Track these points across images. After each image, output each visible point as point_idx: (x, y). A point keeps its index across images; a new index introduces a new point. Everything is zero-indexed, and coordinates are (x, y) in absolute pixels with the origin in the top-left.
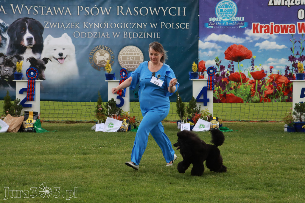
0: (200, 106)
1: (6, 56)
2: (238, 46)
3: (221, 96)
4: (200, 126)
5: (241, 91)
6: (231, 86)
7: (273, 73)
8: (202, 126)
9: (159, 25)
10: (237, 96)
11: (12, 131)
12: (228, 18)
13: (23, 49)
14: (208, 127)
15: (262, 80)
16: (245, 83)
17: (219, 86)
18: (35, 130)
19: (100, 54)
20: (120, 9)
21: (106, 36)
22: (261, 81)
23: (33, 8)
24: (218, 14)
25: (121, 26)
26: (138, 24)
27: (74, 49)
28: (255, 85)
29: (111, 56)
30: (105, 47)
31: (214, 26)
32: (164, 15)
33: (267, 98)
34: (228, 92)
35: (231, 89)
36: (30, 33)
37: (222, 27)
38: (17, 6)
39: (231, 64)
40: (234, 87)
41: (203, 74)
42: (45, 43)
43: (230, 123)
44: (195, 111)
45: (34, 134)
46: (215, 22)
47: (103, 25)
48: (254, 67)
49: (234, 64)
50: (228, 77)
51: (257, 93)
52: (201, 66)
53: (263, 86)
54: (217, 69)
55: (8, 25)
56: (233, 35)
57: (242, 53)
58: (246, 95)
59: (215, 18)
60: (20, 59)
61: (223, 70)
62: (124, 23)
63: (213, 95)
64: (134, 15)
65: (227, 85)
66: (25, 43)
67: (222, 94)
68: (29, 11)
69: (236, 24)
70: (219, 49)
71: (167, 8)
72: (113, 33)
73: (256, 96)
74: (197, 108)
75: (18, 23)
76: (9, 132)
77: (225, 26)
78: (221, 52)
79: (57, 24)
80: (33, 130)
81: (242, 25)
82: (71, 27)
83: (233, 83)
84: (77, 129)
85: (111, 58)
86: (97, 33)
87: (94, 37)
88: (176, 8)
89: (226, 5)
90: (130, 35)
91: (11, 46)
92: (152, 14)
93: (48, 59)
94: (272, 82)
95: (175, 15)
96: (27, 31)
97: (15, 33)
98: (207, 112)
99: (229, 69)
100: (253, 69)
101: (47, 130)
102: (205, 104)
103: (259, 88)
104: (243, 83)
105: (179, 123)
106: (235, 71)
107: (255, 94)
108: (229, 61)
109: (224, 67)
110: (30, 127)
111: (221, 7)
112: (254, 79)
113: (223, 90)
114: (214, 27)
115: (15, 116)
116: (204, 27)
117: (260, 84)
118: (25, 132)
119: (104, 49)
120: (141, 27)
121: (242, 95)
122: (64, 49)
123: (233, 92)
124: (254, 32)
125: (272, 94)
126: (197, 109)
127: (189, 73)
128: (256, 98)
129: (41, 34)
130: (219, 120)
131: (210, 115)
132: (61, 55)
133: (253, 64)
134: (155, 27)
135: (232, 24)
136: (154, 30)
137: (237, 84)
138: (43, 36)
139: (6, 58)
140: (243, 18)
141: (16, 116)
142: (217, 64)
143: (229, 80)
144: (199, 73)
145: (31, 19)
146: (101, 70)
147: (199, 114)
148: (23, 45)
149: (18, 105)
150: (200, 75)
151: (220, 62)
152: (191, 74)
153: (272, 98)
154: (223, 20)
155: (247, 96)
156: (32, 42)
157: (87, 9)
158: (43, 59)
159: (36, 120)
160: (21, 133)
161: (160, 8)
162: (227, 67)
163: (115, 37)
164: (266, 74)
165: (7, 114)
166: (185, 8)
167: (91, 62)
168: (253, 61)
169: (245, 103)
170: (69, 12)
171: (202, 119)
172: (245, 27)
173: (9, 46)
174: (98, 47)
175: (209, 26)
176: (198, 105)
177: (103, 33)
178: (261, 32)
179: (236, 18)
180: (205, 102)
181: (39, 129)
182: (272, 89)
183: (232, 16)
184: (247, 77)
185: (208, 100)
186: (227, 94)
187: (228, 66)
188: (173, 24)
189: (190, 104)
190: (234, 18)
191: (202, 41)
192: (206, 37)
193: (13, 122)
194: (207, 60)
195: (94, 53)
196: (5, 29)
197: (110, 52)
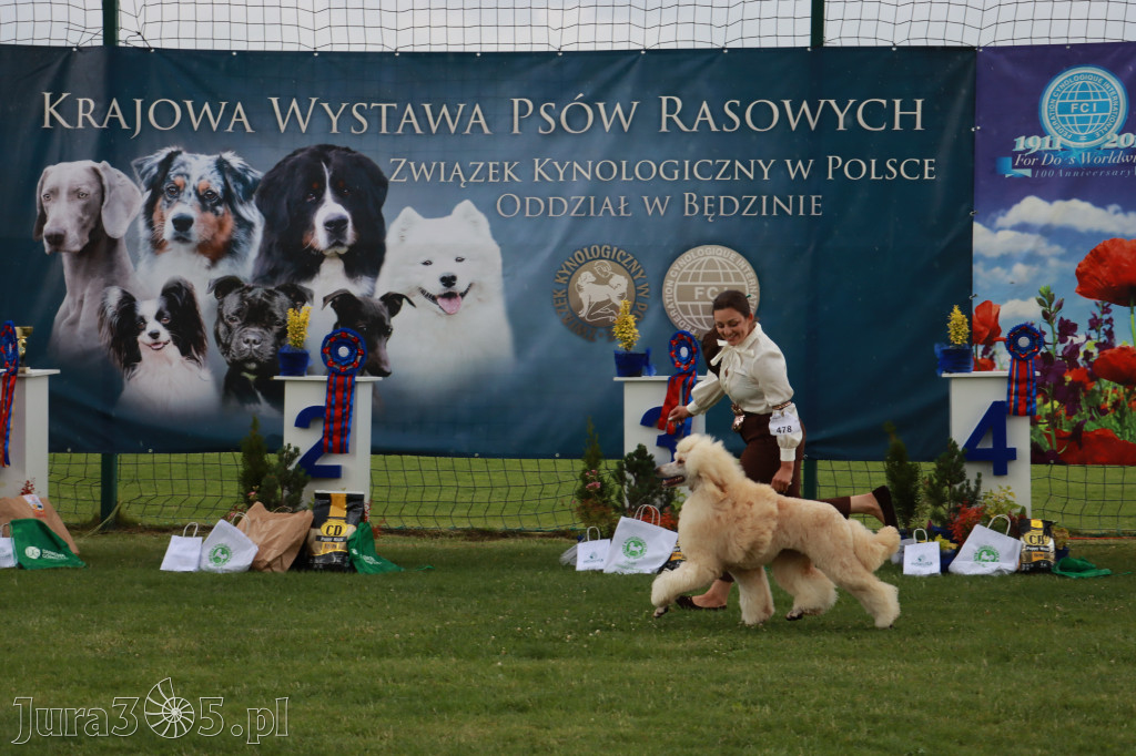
0: (979, 475)
1: (250, 289)
2: (1128, 245)
3: (1061, 438)
4: (980, 554)
6: (1102, 399)
8: (988, 552)
9: (820, 168)
10: (1127, 438)
11: (269, 565)
12: (1092, 137)
13: (310, 263)
14: (1010, 556)
17: (1055, 397)
18: (351, 562)
19: (594, 279)
20: (672, 107)
21: (618, 212)
24: (1051, 121)
25: (676, 172)
26: (737, 163)
27: (499, 261)
29: (635, 283)
30: (615, 249)
31: (1034, 168)
32: (841, 127)
34: (1090, 422)
35: (1103, 412)
36: (338, 202)
37: (1068, 174)
38: (294, 104)
39: (1103, 313)
40: (1116, 404)
41: (991, 353)
42: (391, 239)
43: (1098, 545)
44: (958, 497)
45: (348, 578)
46: (1038, 154)
47: (606, 170)
49: (1112, 315)
50: (1091, 364)
52: (983, 322)
54: (1044, 333)
55: (260, 175)
56: (1111, 203)
59: (1038, 138)
60: (300, 298)
61: (1070, 338)
62: (687, 162)
63: (1032, 433)
64: (725, 129)
65: (1087, 396)
66: (320, 238)
67: (1065, 430)
68: (334, 119)
69: (1120, 158)
71: (851, 101)
72: (646, 198)
74: (968, 484)
75: (293, 167)
76: (260, 570)
77: (1077, 168)
78: (1060, 269)
79: (438, 167)
80: (346, 564)
82: (487, 178)
83: (1110, 389)
84: (509, 561)
85: (637, 292)
86: (583, 198)
87: (572, 214)
88: (884, 102)
89: (1084, 87)
90: (706, 205)
91: (266, 251)
92: (794, 125)
93: (400, 297)
95: (883, 128)
96: (328, 195)
97: (285, 202)
98: (1007, 501)
99: (1094, 335)
101: (395, 562)
102: (1001, 471)
106: (1119, 343)
108: (1092, 302)
109: (1074, 327)
110: (335, 553)
111: (1064, 97)
113: (1070, 414)
114: (1033, 173)
115: (278, 511)
116: (994, 171)
118: (316, 570)
119: (610, 259)
120: (751, 176)
122: (459, 260)
123: (1110, 421)
126: (969, 489)
127: (937, 349)
129: (379, 203)
130: (1053, 532)
131: (1018, 511)
132: (448, 281)
134: (805, 176)
135: (1107, 160)
136: (799, 186)
137: (1127, 390)
138: (385, 211)
139: (250, 295)
141: (284, 511)
142: (1046, 315)
143: (1094, 377)
144: (974, 348)
146: (596, 337)
147: (975, 507)
148: (312, 248)
149: (291, 468)
150: (979, 358)
151: (1060, 306)
152: (944, 352)
154: (1072, 144)
156: (344, 237)
157: (546, 109)
158: (383, 298)
159: (356, 525)
160: (302, 574)
161: (823, 102)
162: (1087, 325)
163: (650, 212)
165: (250, 503)
166: (919, 102)
167: (559, 308)
170: (482, 120)
171: (986, 525)
173: (261, 252)
174: (586, 250)
175: (1014, 167)
176: (971, 471)
177: (607, 200)
179: (1124, 135)
180: (1000, 459)
181: (369, 560)
183: (1105, 129)
185: (1012, 454)
186: (1087, 432)
187: (1090, 321)
188: (873, 161)
189: (939, 469)
190: (1116, 137)
191: (985, 225)
192: (1002, 211)
193: (271, 533)
194: (1005, 300)
195: (573, 273)
196: (249, 190)
197: (633, 270)
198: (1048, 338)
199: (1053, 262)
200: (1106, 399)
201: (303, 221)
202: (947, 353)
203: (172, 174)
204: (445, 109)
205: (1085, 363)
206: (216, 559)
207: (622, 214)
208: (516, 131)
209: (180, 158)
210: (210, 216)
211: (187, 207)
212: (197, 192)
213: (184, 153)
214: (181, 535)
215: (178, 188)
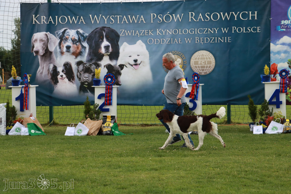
0: (273, 108)
1: (85, 64)
4: (273, 128)
8: (275, 128)
9: (230, 30)
11: (92, 134)
13: (100, 57)
14: (281, 129)
21: (178, 42)
23: (109, 17)
24: (290, 16)
25: (193, 32)
26: (209, 29)
27: (148, 55)
29: (183, 60)
30: (178, 52)
31: (287, 28)
32: (236, 19)
36: (107, 41)
38: (96, 16)
41: (275, 77)
42: (121, 51)
44: (267, 114)
45: (111, 137)
46: (288, 25)
47: (175, 32)
52: (273, 69)
54: (289, 71)
55: (87, 35)
59: (287, 21)
60: (98, 66)
62: (196, 29)
63: (286, 97)
64: (206, 20)
66: (103, 51)
68: (106, 20)
71: (238, 12)
72: (186, 39)
74: (270, 110)
75: (96, 32)
76: (89, 135)
79: (132, 32)
80: (111, 133)
82: (145, 34)
84: (152, 132)
85: (184, 63)
86: (169, 39)
87: (167, 43)
88: (247, 12)
90: (201, 40)
91: (89, 54)
92: (223, 19)
93: (123, 65)
95: (247, 19)
97: (94, 41)
98: (280, 115)
101: (123, 133)
102: (278, 107)
105: (251, 125)
110: (108, 131)
114: (286, 30)
115: (94, 120)
116: (276, 30)
118: (104, 135)
119: (177, 54)
120: (213, 32)
122: (138, 55)
126: (270, 112)
127: (261, 76)
129: (118, 41)
131: (283, 117)
132: (136, 61)
134: (227, 32)
136: (225, 35)
138: (119, 43)
139: (85, 65)
141: (95, 120)
142: (290, 67)
144: (271, 75)
145: (107, 28)
147: (271, 116)
148: (101, 53)
149: (97, 109)
150: (272, 78)
152: (263, 77)
156: (109, 50)
157: (160, 16)
158: (119, 66)
159: (113, 123)
160: (100, 136)
161: (231, 13)
163: (187, 42)
165: (87, 118)
166: (256, 12)
170: (143, 19)
171: (274, 121)
174: (170, 52)
175: (281, 28)
176: (270, 107)
177: (176, 39)
180: (278, 104)
181: (117, 132)
185: (281, 103)
188: (244, 28)
189: (262, 107)
191: (273, 44)
192: (278, 40)
193: (92, 126)
194: (279, 63)
196: (85, 38)
197: (183, 57)
201: (98, 46)
202: (264, 77)
203: (65, 35)
204: (134, 17)
206: (79, 133)
207: (180, 43)
208: (152, 22)
209: (67, 31)
210: (75, 45)
211: (69, 43)
212: (72, 39)
213: (68, 30)
214: (70, 127)
215: (67, 38)
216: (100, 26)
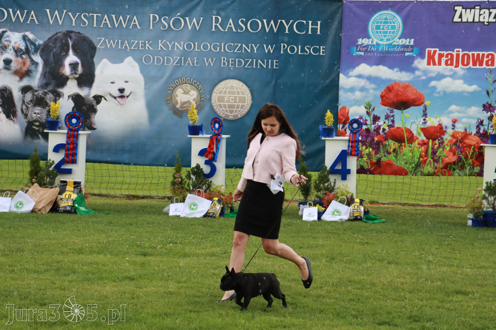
0: (335, 180)
1: (37, 91)
2: (401, 85)
3: (372, 164)
4: (334, 213)
5: (405, 157)
6: (389, 148)
7: (456, 130)
8: (337, 212)
9: (278, 49)
10: (398, 164)
11: (40, 210)
12: (388, 40)
13: (62, 81)
14: (346, 214)
15: (439, 140)
16: (412, 143)
17: (370, 147)
18: (75, 210)
19: (183, 92)
20: (217, 20)
21: (193, 64)
22: (437, 142)
23: (80, 15)
24: (372, 33)
25: (218, 48)
26: (244, 45)
27: (143, 83)
28: (428, 147)
29: (200, 94)
30: (192, 80)
31: (366, 51)
32: (287, 32)
33: (447, 169)
34: (384, 157)
35: (389, 153)
36: (75, 55)
37: (378, 55)
38: (56, 12)
39: (391, 113)
40: (394, 150)
41: (345, 128)
42: (97, 72)
43: (384, 208)
44: (327, 189)
45: (72, 216)
46: (367, 46)
47: (189, 46)
48: (427, 119)
49: (394, 113)
50: (385, 134)
51: (430, 160)
52: (342, 115)
53: (441, 150)
54: (367, 120)
55: (41, 42)
56: (395, 67)
57: (407, 96)
58: (413, 163)
59: (367, 39)
60: (58, 96)
61: (377, 122)
62: (223, 44)
64: (239, 31)
65: (383, 147)
66: (67, 71)
67: (374, 160)
68: (74, 20)
69: (400, 49)
70: (371, 88)
71: (291, 21)
72: (205, 59)
73: (429, 166)
74: (331, 183)
75: (56, 39)
76: (36, 212)
77: (382, 52)
78: (374, 94)
79: (118, 42)
80: (73, 211)
81: (409, 52)
82: (139, 48)
83: (392, 144)
84: (143, 210)
86: (179, 58)
87: (174, 64)
88: (305, 22)
89: (386, 19)
90: (230, 62)
91: (44, 75)
92: (267, 30)
93: (101, 97)
94: (455, 144)
95: (304, 33)
96: (71, 52)
97: (52, 54)
98: (346, 191)
99: (387, 121)
100: (425, 123)
101: (94, 210)
102: (344, 178)
103: (434, 153)
104: (408, 143)
105: (301, 205)
106: (397, 125)
107: (428, 161)
108: (387, 108)
109: (379, 118)
110: (68, 206)
111: (378, 23)
112: (427, 138)
113: (376, 154)
114: (365, 54)
115: (45, 187)
116: (349, 52)
117: (436, 146)
118: (60, 213)
119: (190, 84)
120: (249, 51)
121: (406, 163)
122: (126, 82)
123: (392, 157)
124: (429, 64)
125: (454, 163)
126: (331, 186)
127: (321, 127)
128: (428, 168)
129: (93, 57)
130: (363, 204)
131: (350, 195)
132: (122, 91)
133: (425, 115)
134: (272, 52)
135: (394, 50)
136: (269, 56)
137: (399, 145)
138: (95, 60)
139: (36, 93)
140: (413, 40)
141: (47, 187)
142: (368, 113)
143: (386, 139)
144: (338, 126)
145: (76, 33)
146: (183, 116)
147: (333, 193)
148: (63, 74)
149: (51, 169)
150: (340, 130)
151: (374, 109)
152: (323, 129)
153: (454, 170)
154: (380, 42)
155: (413, 165)
156: (77, 70)
157: (164, 19)
158: (94, 97)
159: (78, 194)
160: (54, 215)
161: (279, 21)
162: (384, 117)
163: (207, 65)
164: (446, 131)
165: (33, 184)
166: (319, 22)
167: (168, 103)
168: (426, 109)
169: (410, 176)
170: (137, 23)
171: (337, 200)
172: (415, 55)
173: (41, 75)
174: (180, 79)
175: (357, 51)
176: (332, 178)
177: (189, 59)
178: (440, 64)
179: (401, 40)
180: (344, 173)
181: (82, 209)
182: (454, 154)
183: (394, 37)
184: (415, 135)
185: (349, 172)
186: (382, 161)
187: (386, 116)
188: (300, 47)
189: (320, 177)
190: (398, 40)
191: (344, 75)
192: (351, 69)
193: (41, 197)
194: (351, 106)
195: (174, 89)
196: (37, 48)
197: (199, 89)
198: (368, 122)
199: (371, 91)
200: (391, 148)
201: (59, 63)
203: (3, 40)
204: (121, 18)
205: (383, 133)
206: (17, 207)
207: (195, 65)
208: (151, 28)
209: (6, 34)
210: (20, 59)
211: (10, 55)
212: (14, 49)
213: (8, 32)
214: (2, 196)
215: (5, 47)
216: (65, 29)
